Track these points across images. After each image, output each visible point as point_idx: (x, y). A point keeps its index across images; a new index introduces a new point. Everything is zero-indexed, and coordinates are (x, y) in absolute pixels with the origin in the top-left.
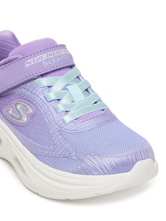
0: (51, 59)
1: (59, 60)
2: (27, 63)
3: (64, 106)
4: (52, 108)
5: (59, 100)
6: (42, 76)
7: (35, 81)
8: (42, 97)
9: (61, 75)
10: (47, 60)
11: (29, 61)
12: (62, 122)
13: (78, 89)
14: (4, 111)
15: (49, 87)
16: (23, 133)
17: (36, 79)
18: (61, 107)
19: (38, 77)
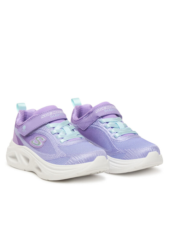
0: (54, 115)
1: (58, 115)
2: (42, 117)
3: (61, 136)
4: (55, 137)
5: (58, 133)
6: (50, 122)
7: (46, 125)
8: (50, 133)
9: (60, 122)
10: (52, 115)
11: (43, 116)
12: (59, 142)
13: (69, 129)
14: (30, 142)
15: (53, 128)
16: (40, 151)
17: (47, 124)
18: (59, 136)
19: (48, 123)
